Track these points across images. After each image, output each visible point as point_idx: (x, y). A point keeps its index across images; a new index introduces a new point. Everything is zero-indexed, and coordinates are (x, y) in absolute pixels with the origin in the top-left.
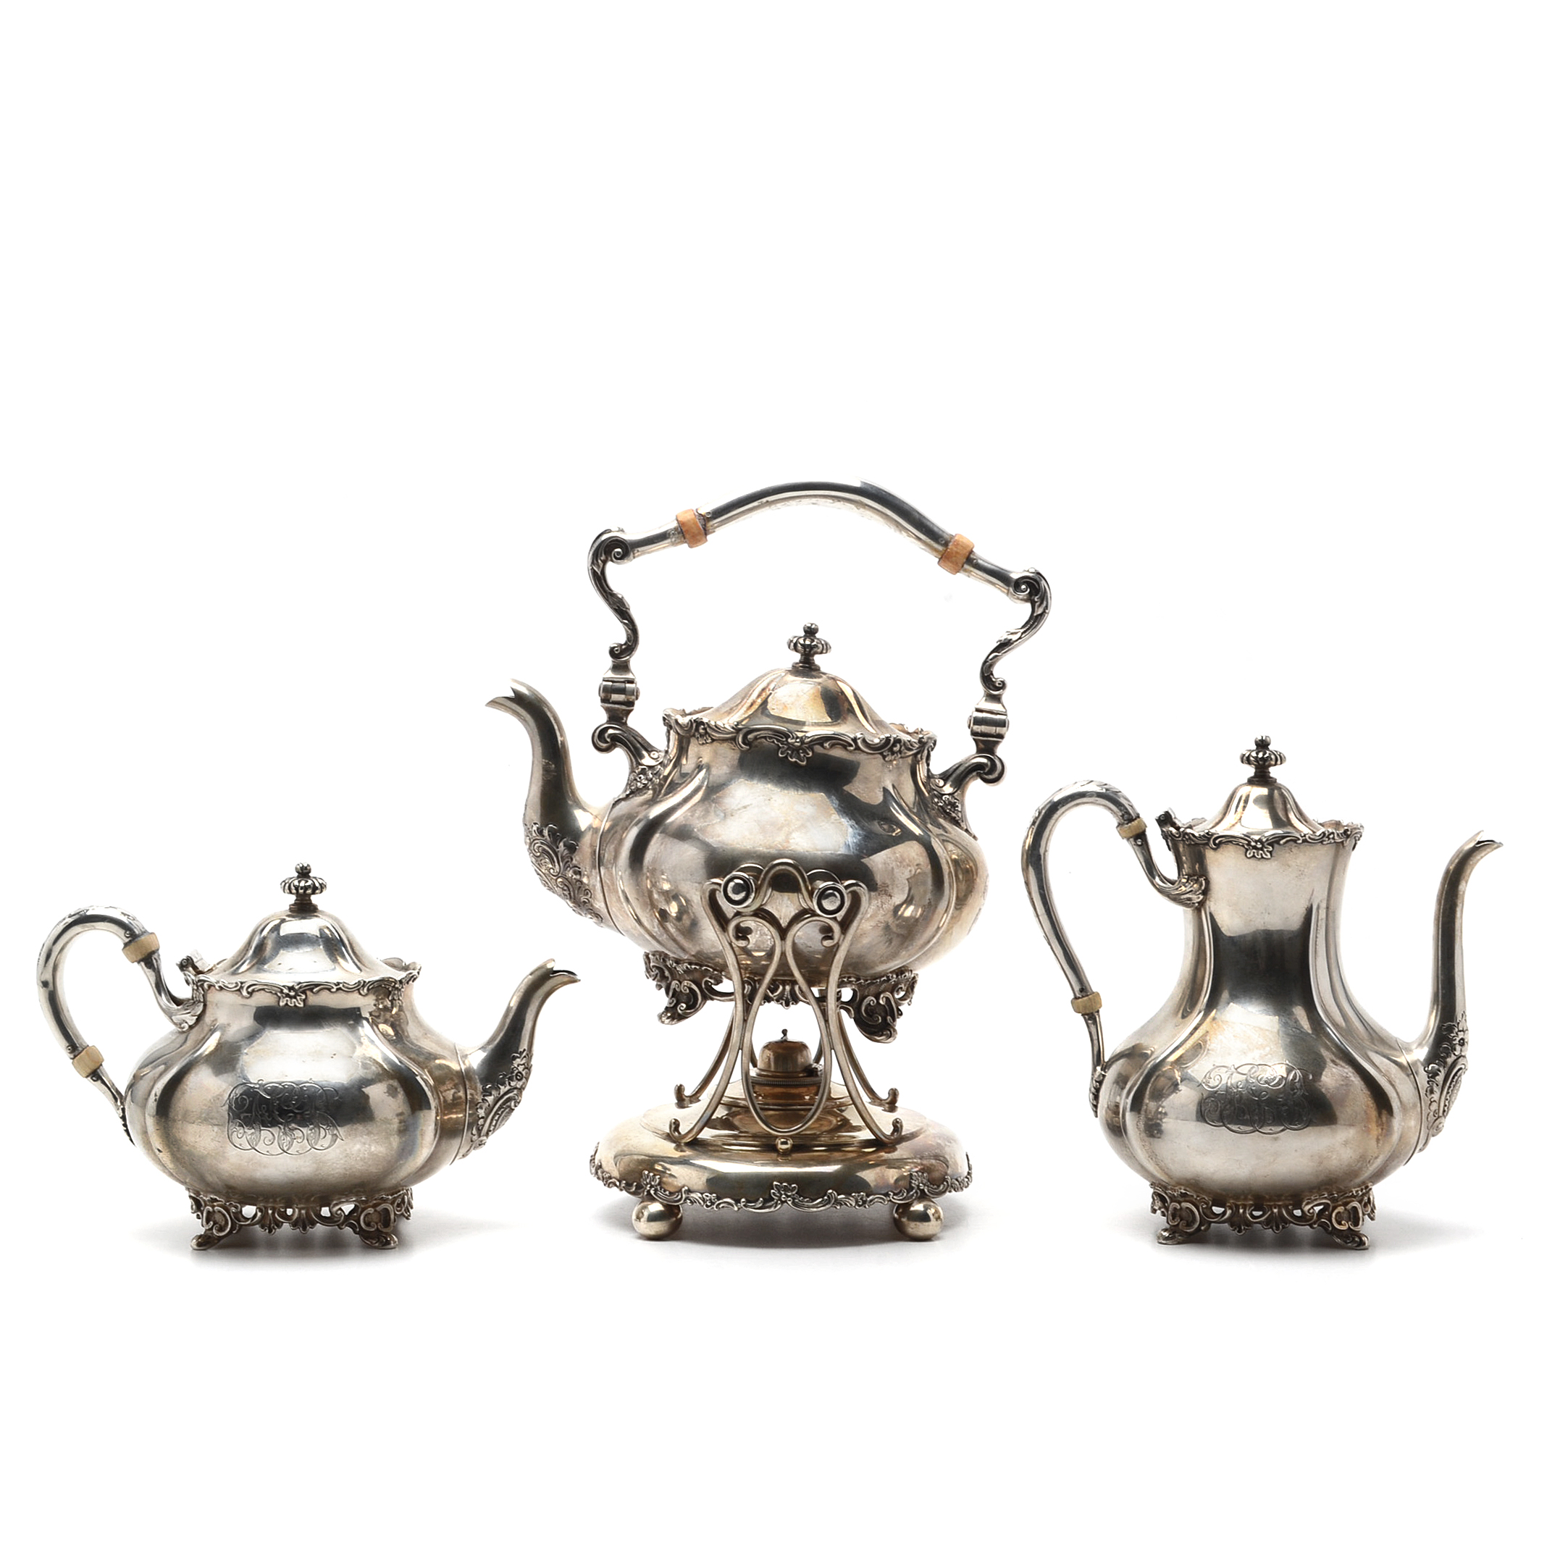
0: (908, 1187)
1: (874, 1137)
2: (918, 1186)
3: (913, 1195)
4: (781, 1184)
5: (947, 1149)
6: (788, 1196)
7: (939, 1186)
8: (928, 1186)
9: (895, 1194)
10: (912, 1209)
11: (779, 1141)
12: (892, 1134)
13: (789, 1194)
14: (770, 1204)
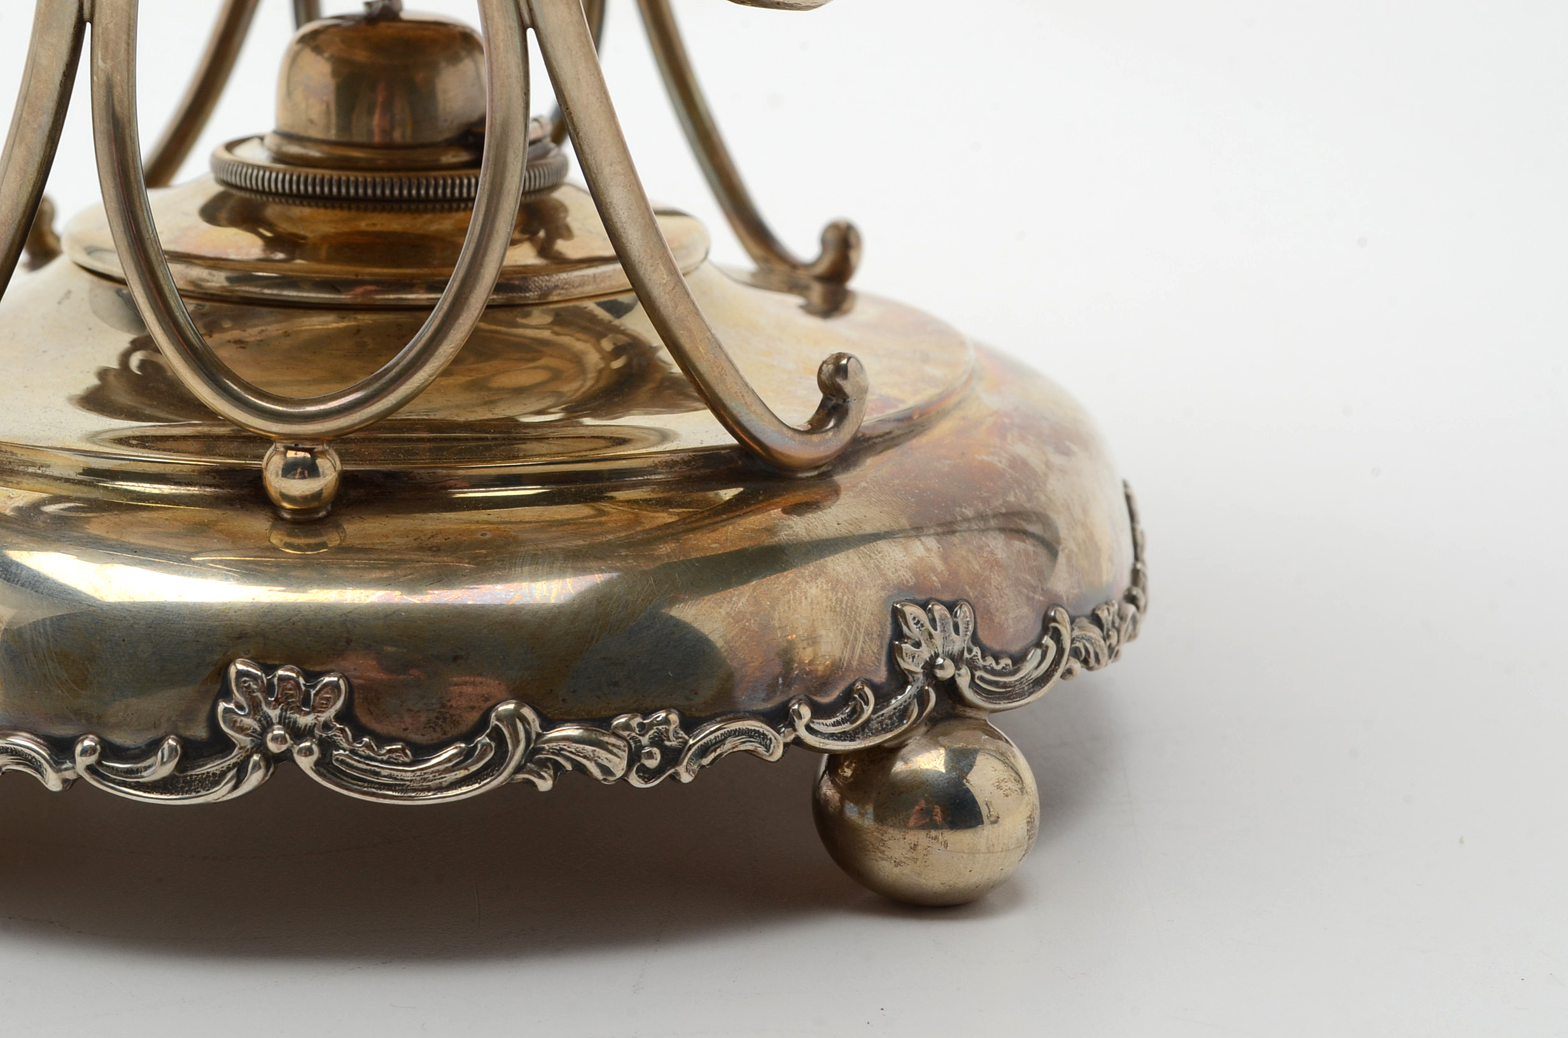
0: (881, 675)
1: (735, 442)
2: (930, 667)
3: (903, 713)
4: (269, 669)
5: (1055, 485)
6: (298, 733)
7: (1019, 660)
8: (973, 667)
9: (820, 711)
10: (899, 767)
11: (272, 465)
12: (817, 425)
13: (305, 720)
14: (213, 767)
